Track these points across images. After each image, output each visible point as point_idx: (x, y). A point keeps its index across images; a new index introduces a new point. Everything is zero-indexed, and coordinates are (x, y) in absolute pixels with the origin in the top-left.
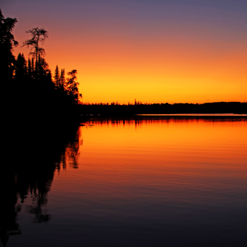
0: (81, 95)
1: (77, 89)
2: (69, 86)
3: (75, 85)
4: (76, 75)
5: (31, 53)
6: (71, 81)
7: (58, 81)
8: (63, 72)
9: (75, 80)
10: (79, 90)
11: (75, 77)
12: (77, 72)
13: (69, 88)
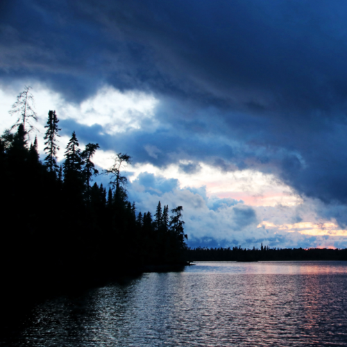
0: (186, 236)
1: (181, 229)
2: (173, 225)
3: (180, 224)
4: (182, 212)
5: (111, 183)
6: (175, 220)
7: (159, 219)
8: (166, 209)
9: (180, 219)
10: (184, 230)
11: (180, 215)
12: (183, 208)
13: (173, 227)
